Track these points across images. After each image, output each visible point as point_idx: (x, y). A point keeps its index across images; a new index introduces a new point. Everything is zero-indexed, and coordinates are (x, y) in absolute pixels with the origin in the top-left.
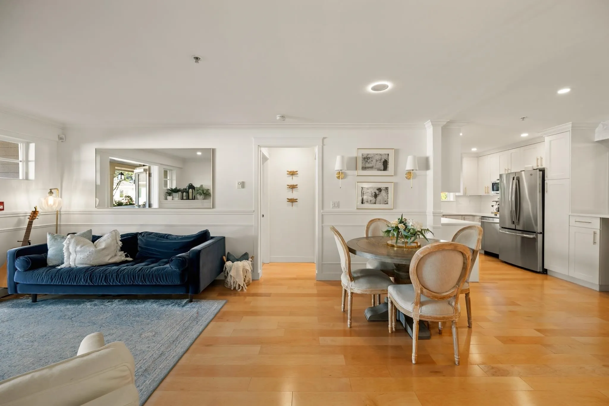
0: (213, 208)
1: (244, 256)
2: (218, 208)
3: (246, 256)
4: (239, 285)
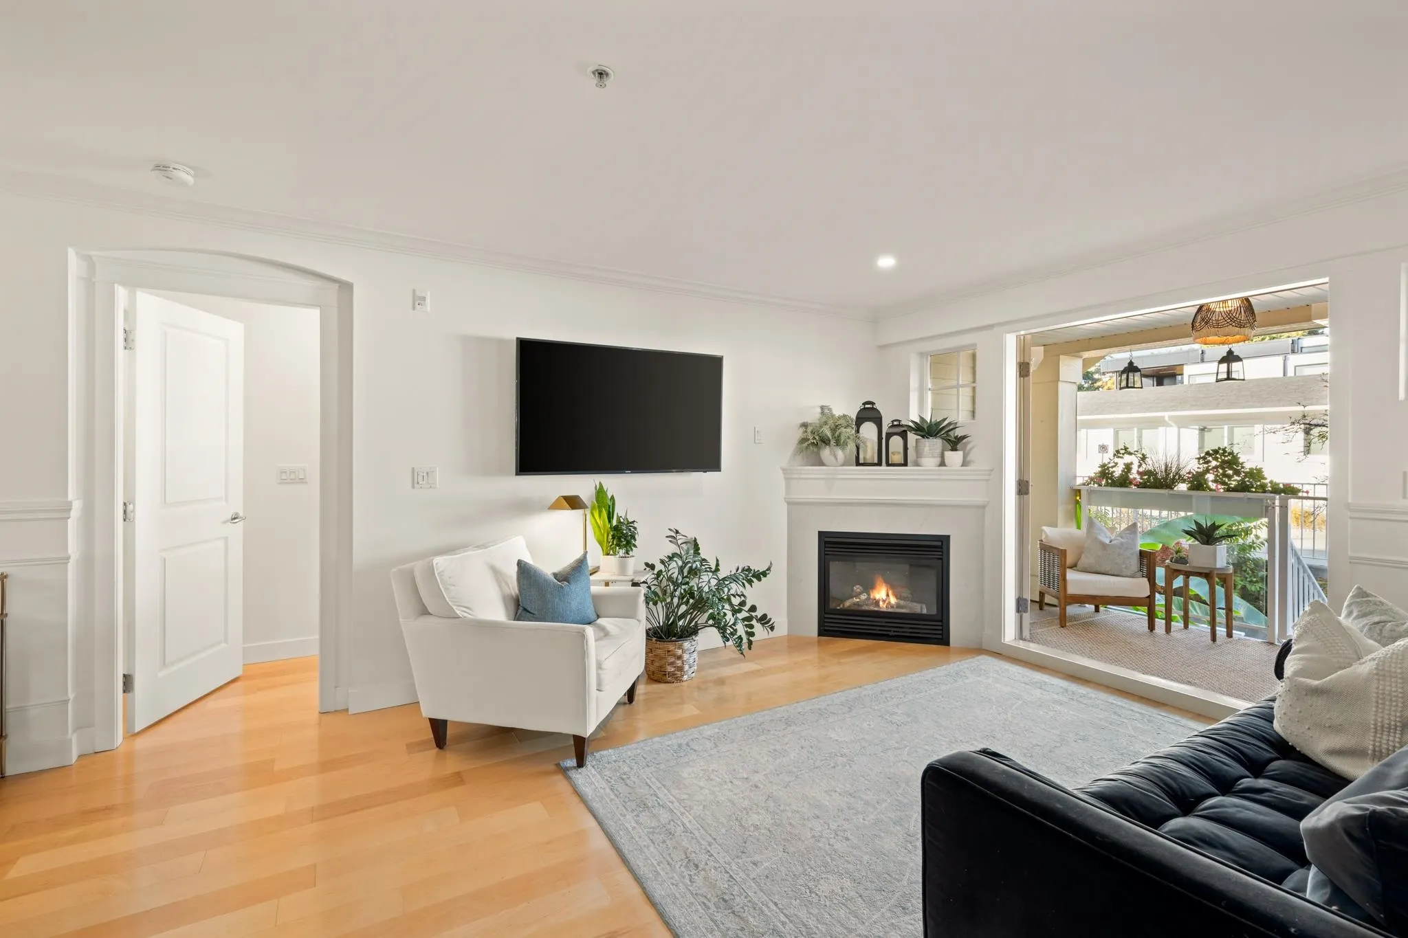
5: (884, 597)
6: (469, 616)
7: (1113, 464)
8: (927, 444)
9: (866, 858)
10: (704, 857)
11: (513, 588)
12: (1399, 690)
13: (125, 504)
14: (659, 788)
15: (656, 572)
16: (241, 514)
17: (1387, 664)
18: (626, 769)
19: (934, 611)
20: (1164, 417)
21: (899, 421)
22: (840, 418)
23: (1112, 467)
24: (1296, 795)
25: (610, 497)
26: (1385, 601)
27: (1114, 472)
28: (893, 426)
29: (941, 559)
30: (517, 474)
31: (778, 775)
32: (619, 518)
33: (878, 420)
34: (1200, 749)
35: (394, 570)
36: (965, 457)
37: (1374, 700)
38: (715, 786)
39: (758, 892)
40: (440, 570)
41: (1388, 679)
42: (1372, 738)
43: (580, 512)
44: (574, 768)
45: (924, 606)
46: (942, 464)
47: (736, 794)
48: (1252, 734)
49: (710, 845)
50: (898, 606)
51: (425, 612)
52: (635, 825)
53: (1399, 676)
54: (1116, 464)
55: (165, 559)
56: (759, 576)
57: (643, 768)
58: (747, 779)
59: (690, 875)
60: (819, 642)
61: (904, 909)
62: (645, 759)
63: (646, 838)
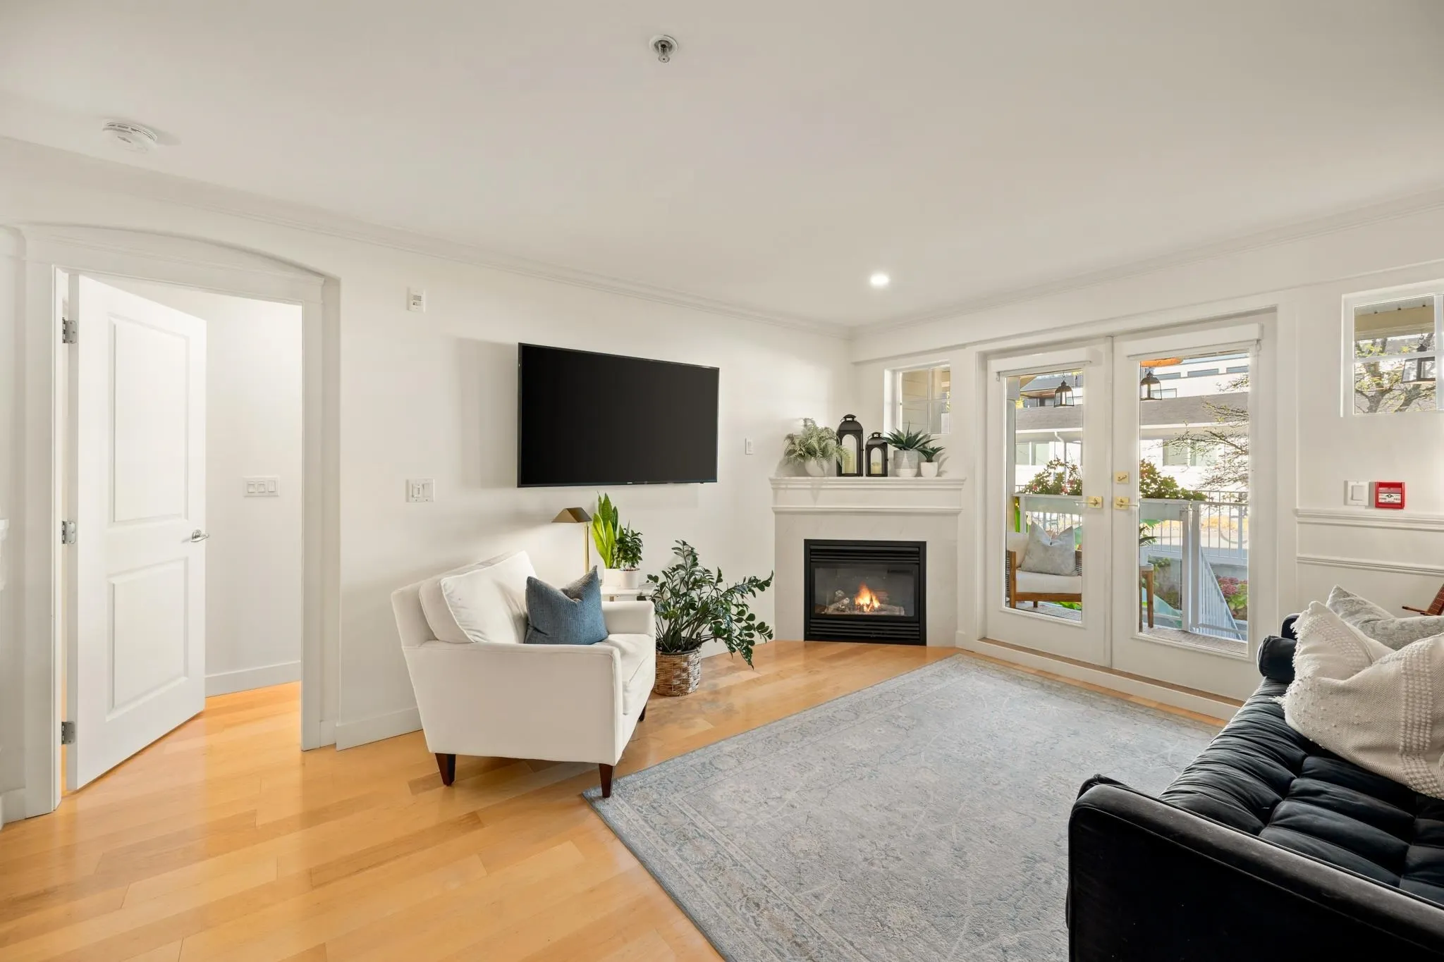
5: (868, 602)
6: (481, 640)
7: (1047, 474)
8: (905, 454)
9: (923, 878)
10: (762, 894)
11: (522, 607)
12: (1429, 689)
13: (64, 523)
14: (695, 816)
15: (659, 584)
16: (203, 532)
17: (1415, 665)
18: (655, 796)
19: (911, 614)
20: (1054, 433)
21: (879, 434)
22: (822, 431)
23: (1046, 477)
24: (1351, 796)
25: (613, 508)
26: (1366, 601)
27: (1048, 481)
28: (873, 438)
29: (919, 564)
30: (519, 486)
31: (809, 791)
32: (621, 532)
33: (858, 432)
34: (1243, 751)
35: (395, 593)
36: (939, 467)
37: (1403, 698)
38: (751, 809)
39: (830, 930)
40: (448, 592)
41: (1416, 678)
42: (1402, 735)
43: (582, 525)
44: (600, 798)
45: (902, 608)
46: (919, 474)
47: (773, 817)
48: (1272, 731)
49: (765, 879)
50: (880, 609)
51: (431, 637)
52: (681, 862)
53: (1428, 675)
54: (1050, 474)
55: (114, 585)
56: (763, 585)
57: (672, 794)
58: (781, 798)
59: (754, 917)
60: (806, 646)
61: (979, 935)
62: (672, 782)
63: (696, 876)
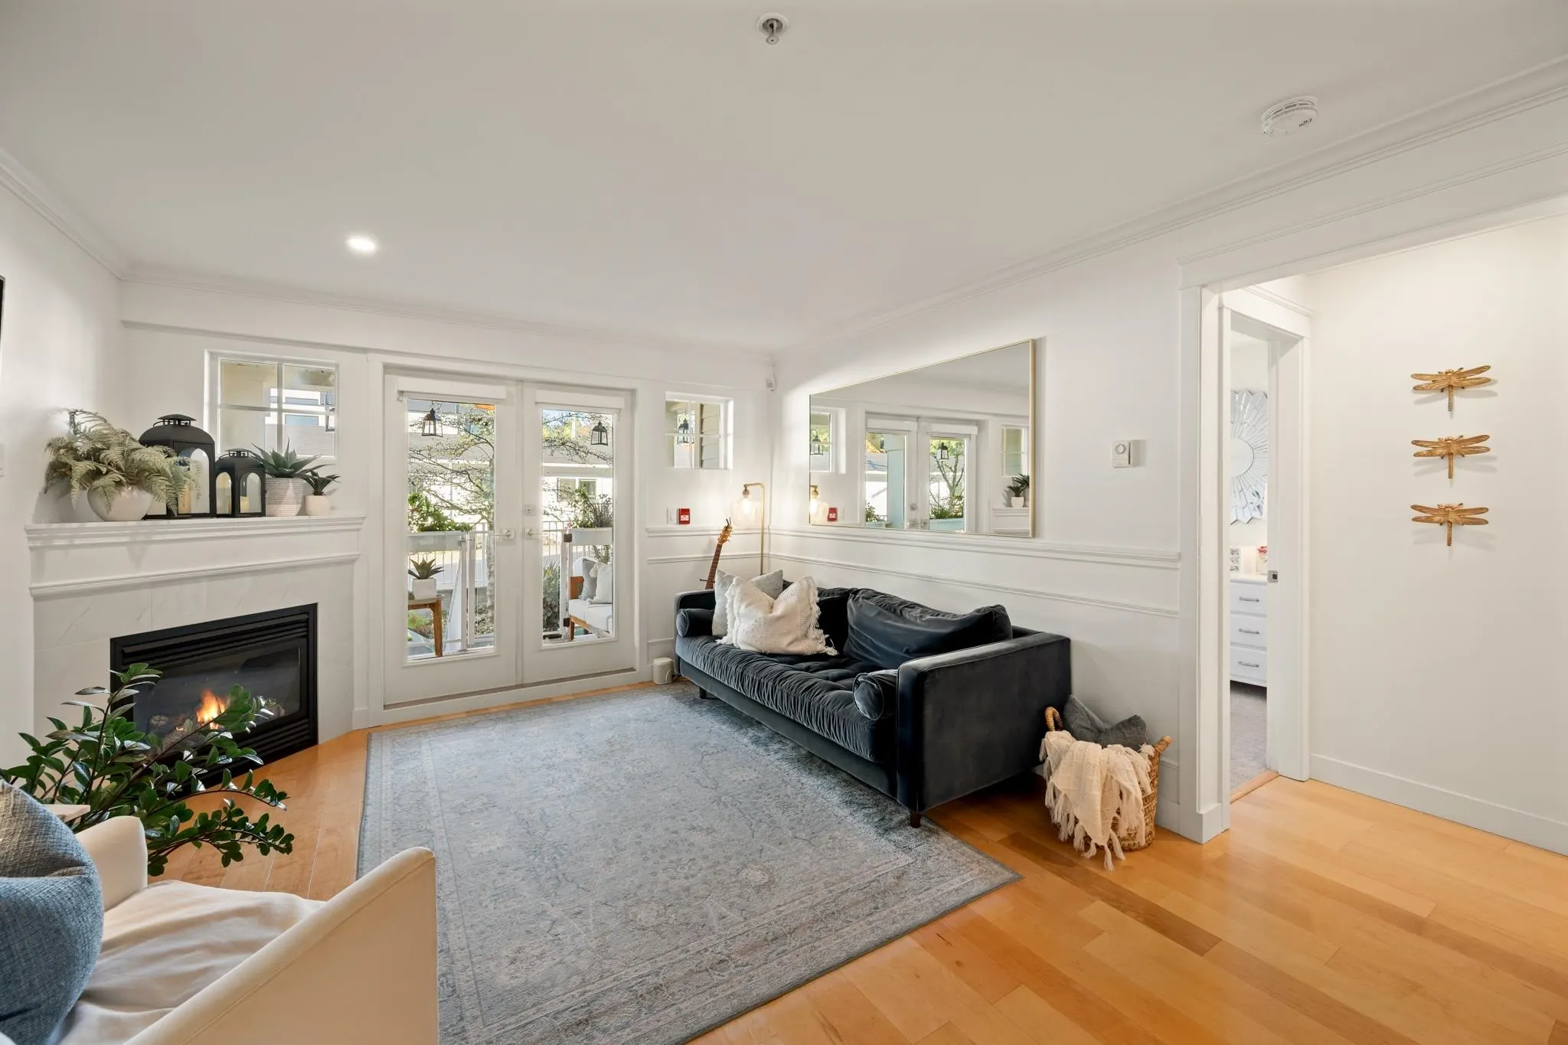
0: (1034, 535)
1: (1124, 726)
2: (1048, 538)
3: (1134, 729)
4: (1087, 839)
19: (294, 710)
21: (246, 451)
29: (306, 636)
33: (207, 446)
36: (331, 501)
45: (282, 707)
46: (303, 511)
